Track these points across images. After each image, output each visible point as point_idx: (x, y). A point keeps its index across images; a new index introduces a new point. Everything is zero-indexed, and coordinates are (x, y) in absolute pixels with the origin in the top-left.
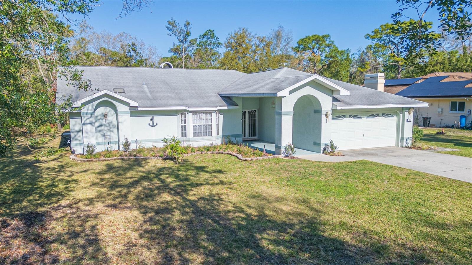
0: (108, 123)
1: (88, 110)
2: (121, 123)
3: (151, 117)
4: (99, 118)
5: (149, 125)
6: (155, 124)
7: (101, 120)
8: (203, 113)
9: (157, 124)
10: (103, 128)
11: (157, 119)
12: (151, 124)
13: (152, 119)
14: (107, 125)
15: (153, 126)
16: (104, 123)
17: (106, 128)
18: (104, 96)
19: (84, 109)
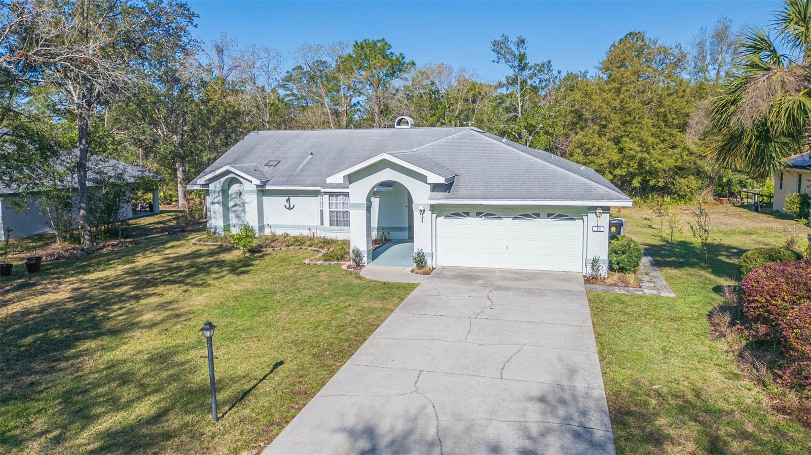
0: (242, 203)
1: (216, 188)
2: (248, 203)
3: (287, 198)
4: (234, 196)
5: (285, 206)
6: (292, 207)
7: (235, 199)
8: (343, 195)
9: (294, 206)
10: (237, 208)
11: (294, 200)
12: (288, 207)
13: (288, 200)
14: (242, 205)
15: (290, 209)
16: (239, 202)
17: (240, 209)
18: (228, 172)
19: (212, 187)
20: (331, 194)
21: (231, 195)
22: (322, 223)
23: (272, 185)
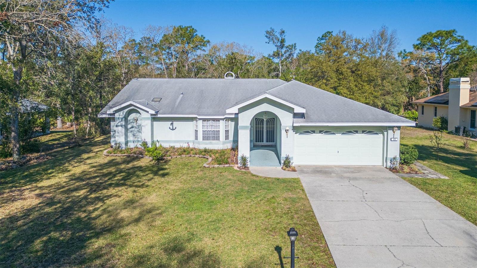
0: (138, 126)
1: (120, 115)
2: (144, 126)
3: (171, 122)
4: (131, 121)
5: (170, 128)
6: (174, 128)
7: (132, 123)
8: (212, 120)
9: (176, 128)
10: (133, 129)
11: (176, 124)
12: (171, 128)
13: (172, 124)
14: (137, 127)
15: (173, 129)
16: (135, 125)
17: (136, 130)
18: (131, 105)
19: (117, 115)
20: (204, 120)
21: (129, 120)
22: (196, 138)
23: (162, 114)
